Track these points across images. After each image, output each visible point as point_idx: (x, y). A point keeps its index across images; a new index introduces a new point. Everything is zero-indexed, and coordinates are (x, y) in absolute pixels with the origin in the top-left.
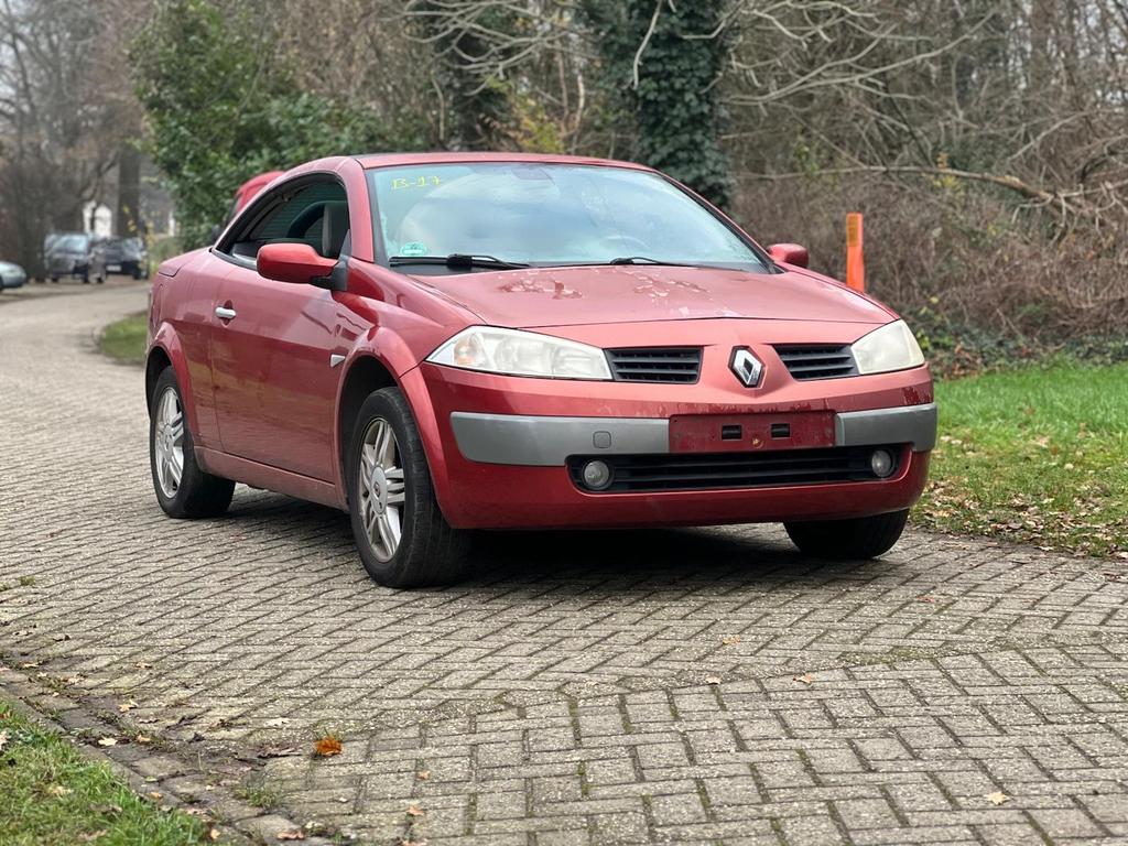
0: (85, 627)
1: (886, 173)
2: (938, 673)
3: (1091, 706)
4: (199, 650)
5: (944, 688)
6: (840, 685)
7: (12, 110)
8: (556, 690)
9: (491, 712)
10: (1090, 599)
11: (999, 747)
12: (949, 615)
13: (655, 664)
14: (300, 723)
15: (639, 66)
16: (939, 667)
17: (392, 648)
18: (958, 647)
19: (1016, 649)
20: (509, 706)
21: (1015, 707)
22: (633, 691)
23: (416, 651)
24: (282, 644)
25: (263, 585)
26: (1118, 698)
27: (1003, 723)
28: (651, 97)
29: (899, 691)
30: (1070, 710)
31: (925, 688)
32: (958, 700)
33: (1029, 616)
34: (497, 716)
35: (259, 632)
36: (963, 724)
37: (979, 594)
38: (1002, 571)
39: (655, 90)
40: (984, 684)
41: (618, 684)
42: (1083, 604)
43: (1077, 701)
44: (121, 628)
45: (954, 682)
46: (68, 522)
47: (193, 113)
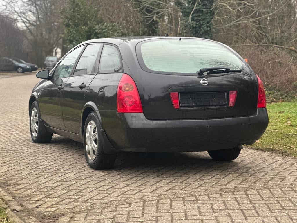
0: (22, 175)
1: (258, 45)
2: (245, 196)
3: (285, 207)
4: (50, 183)
5: (246, 201)
6: (218, 199)
7: (35, 24)
8: (141, 198)
9: (122, 205)
10: (293, 173)
11: (257, 220)
12: (253, 177)
13: (170, 191)
14: (70, 207)
15: (191, 18)
16: (246, 194)
17: (101, 183)
18: (253, 188)
19: (268, 188)
20: (127, 203)
21: (264, 207)
22: (161, 199)
23: (107, 185)
24: (72, 182)
25: (72, 163)
26: (292, 205)
27: (259, 212)
28: (194, 26)
29: (234, 201)
30: (279, 209)
31: (241, 201)
32: (249, 205)
33: (275, 178)
34: (123, 206)
35: (67, 178)
36: (249, 212)
37: (263, 171)
38: (272, 163)
39: (195, 24)
40: (257, 200)
41: (158, 197)
42: (290, 174)
43: (281, 205)
44: (31, 175)
45: (249, 198)
46: (27, 142)
47: (76, 28)
